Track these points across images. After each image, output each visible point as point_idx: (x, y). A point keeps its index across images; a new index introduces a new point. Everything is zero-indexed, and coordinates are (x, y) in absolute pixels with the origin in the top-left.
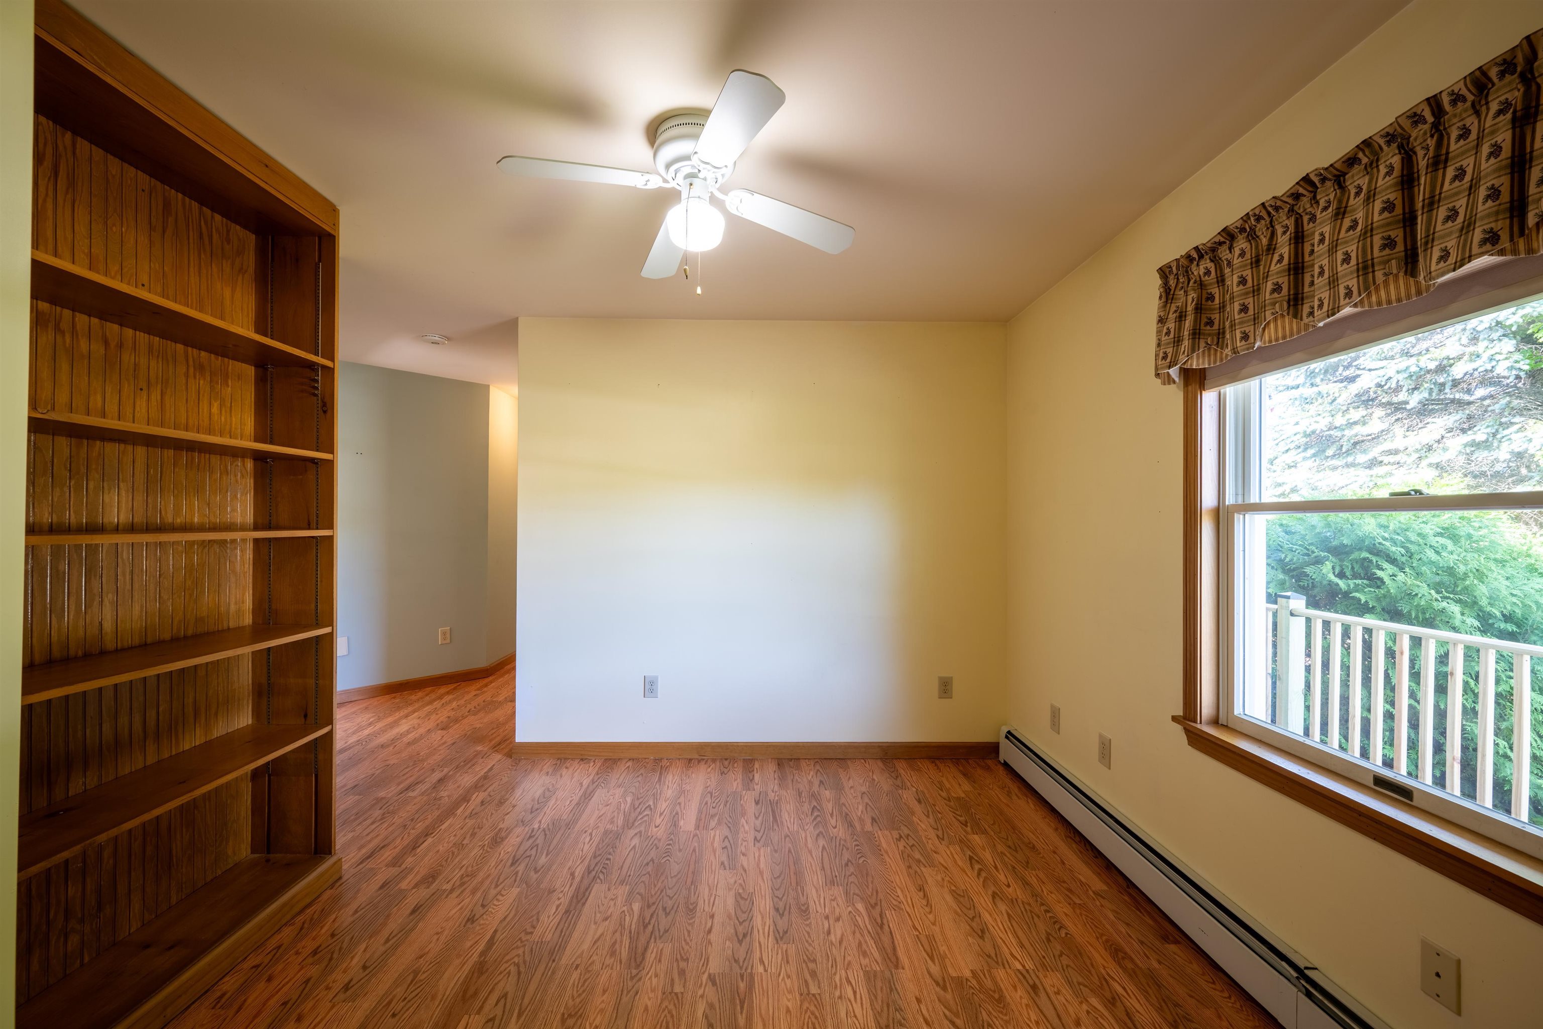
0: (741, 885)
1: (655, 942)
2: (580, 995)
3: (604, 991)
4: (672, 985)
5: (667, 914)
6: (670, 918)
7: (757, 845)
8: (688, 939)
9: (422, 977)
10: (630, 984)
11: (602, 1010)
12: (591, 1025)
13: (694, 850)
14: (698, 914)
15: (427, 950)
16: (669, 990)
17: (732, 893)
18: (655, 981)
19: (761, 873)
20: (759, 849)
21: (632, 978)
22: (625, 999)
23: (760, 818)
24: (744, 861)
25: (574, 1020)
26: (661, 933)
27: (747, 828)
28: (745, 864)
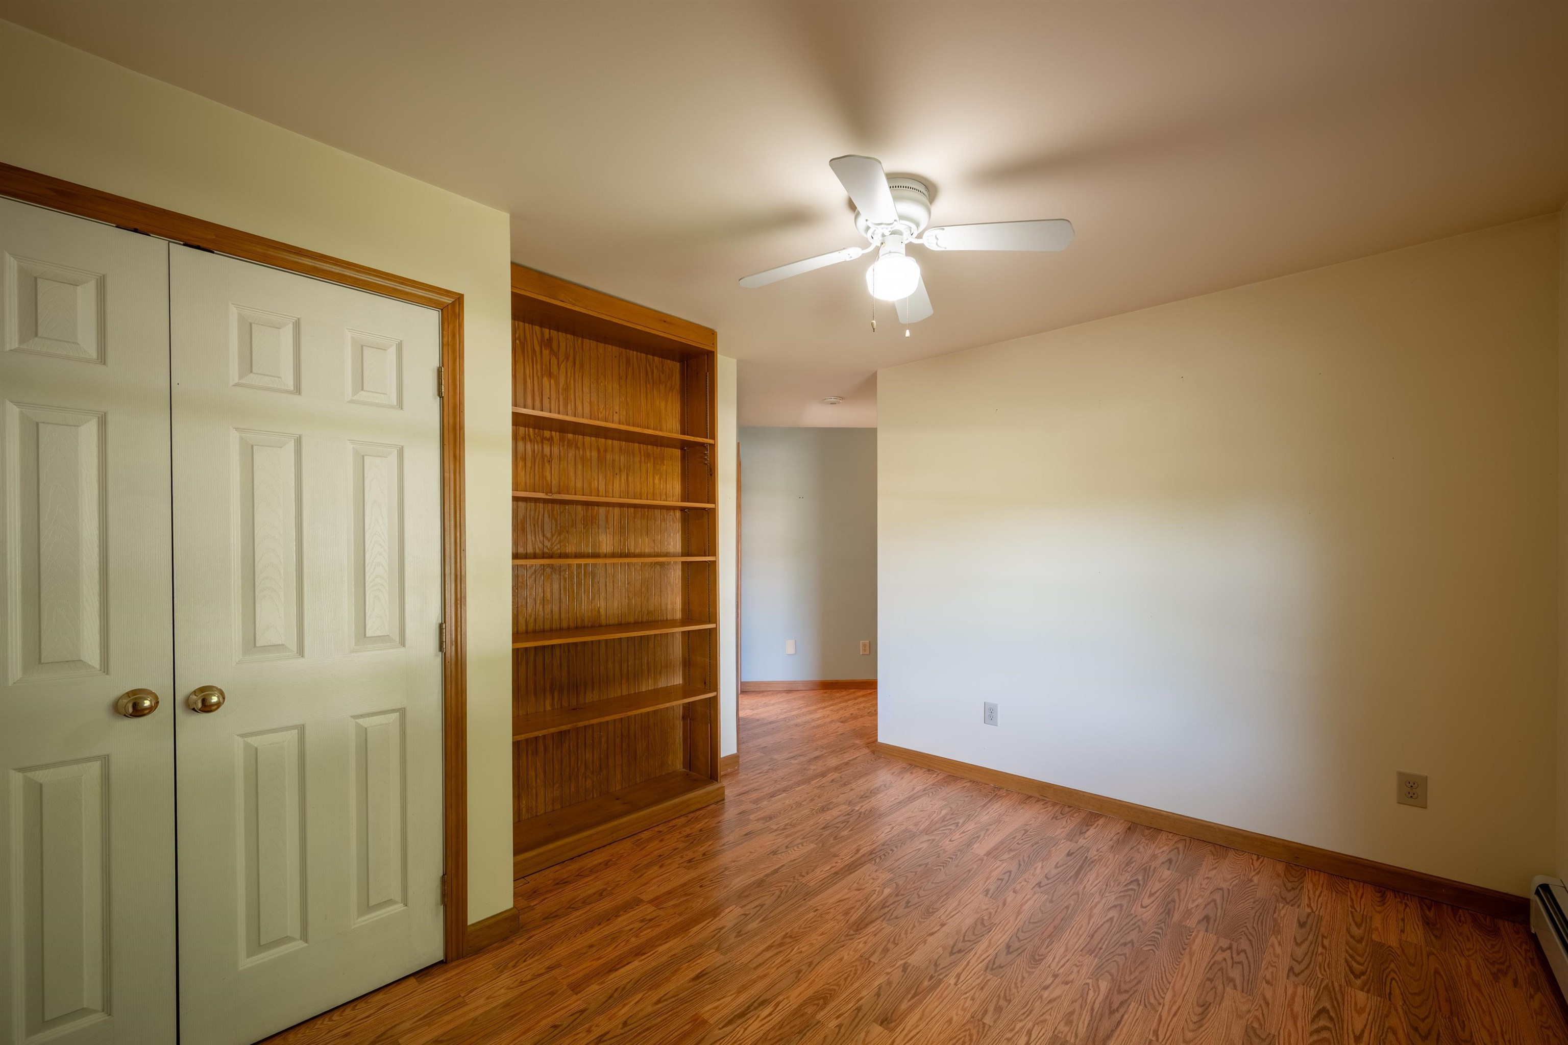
0: (990, 913)
1: (882, 921)
2: (805, 928)
3: (822, 934)
4: (872, 955)
5: (907, 907)
6: (907, 910)
7: (1037, 889)
8: (909, 931)
9: (727, 873)
10: (843, 938)
11: (812, 944)
12: (799, 948)
13: (970, 871)
14: (932, 918)
15: (740, 859)
16: (867, 957)
17: (977, 916)
18: (861, 945)
19: (1019, 913)
20: (1035, 893)
21: (847, 935)
22: (832, 946)
23: (1060, 869)
24: (1010, 896)
25: (791, 940)
26: (892, 917)
27: (1038, 871)
28: (1009, 900)
